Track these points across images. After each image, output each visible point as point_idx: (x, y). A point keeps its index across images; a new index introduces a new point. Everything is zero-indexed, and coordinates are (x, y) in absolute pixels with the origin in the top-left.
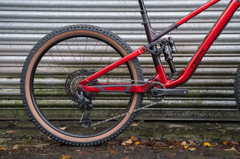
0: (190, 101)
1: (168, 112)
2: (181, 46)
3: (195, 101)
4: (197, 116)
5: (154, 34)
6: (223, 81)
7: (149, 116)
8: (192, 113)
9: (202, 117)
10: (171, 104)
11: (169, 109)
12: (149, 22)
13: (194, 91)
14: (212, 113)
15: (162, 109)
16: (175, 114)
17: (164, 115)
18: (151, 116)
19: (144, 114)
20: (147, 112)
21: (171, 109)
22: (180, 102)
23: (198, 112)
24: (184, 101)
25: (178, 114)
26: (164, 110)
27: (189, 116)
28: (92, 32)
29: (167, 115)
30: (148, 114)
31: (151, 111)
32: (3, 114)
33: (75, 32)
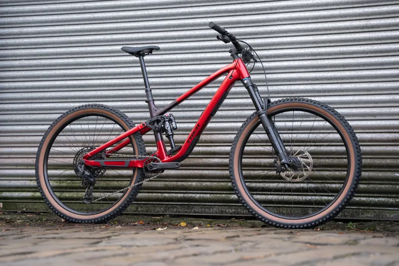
0: (218, 195)
1: (196, 207)
2: (210, 135)
3: (224, 195)
4: (226, 212)
5: (156, 111)
6: (252, 172)
7: (176, 211)
8: (220, 208)
9: (232, 213)
10: (199, 198)
11: (197, 204)
12: (152, 99)
13: (222, 183)
14: (241, 209)
15: (189, 203)
16: (203, 210)
17: (192, 211)
18: (179, 212)
19: (172, 209)
20: (175, 207)
21: (199, 204)
22: (208, 195)
23: (226, 207)
24: (212, 195)
25: (207, 210)
26: (191, 205)
27: (218, 212)
28: (101, 110)
29: (195, 211)
30: (175, 210)
31: (178, 206)
32: (36, 207)
33: (85, 110)
